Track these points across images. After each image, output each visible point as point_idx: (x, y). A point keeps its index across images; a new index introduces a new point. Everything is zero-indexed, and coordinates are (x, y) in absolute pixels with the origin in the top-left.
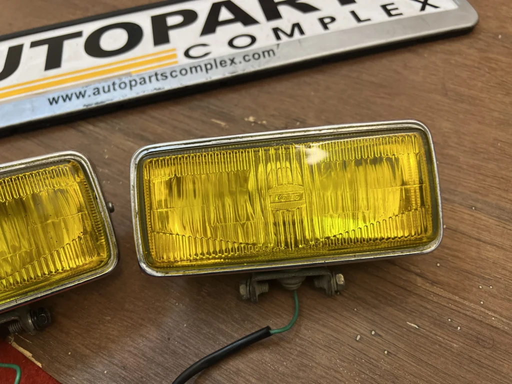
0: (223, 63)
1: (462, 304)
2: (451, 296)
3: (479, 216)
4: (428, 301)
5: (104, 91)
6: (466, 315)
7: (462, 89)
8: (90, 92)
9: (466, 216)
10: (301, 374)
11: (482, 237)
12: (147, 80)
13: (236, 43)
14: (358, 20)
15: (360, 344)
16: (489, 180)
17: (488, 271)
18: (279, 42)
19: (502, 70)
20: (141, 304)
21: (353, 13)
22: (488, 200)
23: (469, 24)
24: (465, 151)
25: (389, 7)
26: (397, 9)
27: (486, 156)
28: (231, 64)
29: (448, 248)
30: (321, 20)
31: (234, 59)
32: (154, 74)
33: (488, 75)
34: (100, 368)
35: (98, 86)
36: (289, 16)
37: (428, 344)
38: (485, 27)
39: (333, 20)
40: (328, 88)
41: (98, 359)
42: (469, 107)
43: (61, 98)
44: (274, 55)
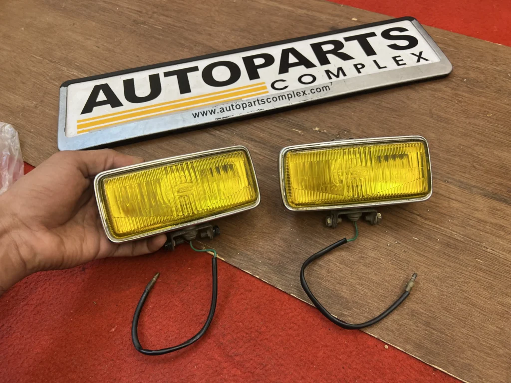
0: (298, 94)
1: (440, 229)
3: (449, 186)
4: (423, 228)
5: (227, 111)
6: (442, 234)
7: (441, 114)
8: (218, 110)
9: (443, 186)
10: (362, 261)
11: (451, 197)
12: (253, 104)
13: (303, 79)
14: (379, 67)
15: (390, 248)
16: (455, 167)
17: (454, 213)
18: (331, 81)
19: (465, 102)
20: (272, 229)
21: (375, 61)
22: (454, 177)
23: (447, 72)
24: (442, 150)
25: (398, 59)
26: (402, 60)
27: (454, 154)
28: (303, 95)
29: (433, 202)
30: (355, 66)
31: (305, 91)
32: (256, 100)
33: (457, 105)
34: (257, 260)
35: (222, 106)
36: (335, 62)
37: (424, 247)
38: (456, 73)
39: (363, 66)
40: (362, 111)
41: (255, 256)
42: (445, 125)
43: (200, 114)
44: (329, 89)
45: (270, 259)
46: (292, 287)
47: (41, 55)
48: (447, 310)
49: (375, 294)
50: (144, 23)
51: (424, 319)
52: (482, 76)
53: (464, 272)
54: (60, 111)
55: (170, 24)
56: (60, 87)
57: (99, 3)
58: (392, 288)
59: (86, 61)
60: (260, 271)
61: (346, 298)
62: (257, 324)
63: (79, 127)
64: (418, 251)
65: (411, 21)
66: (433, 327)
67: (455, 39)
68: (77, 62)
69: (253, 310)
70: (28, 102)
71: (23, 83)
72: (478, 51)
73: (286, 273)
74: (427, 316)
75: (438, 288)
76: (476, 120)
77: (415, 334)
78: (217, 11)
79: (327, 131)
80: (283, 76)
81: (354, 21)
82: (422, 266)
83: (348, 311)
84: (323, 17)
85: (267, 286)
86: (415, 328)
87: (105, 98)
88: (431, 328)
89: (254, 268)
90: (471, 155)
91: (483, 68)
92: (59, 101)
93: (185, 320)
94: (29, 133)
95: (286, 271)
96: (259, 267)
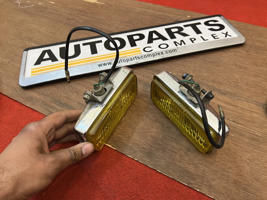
0: (159, 54)
1: (247, 129)
2: (243, 127)
3: (250, 104)
4: (237, 129)
6: (249, 132)
7: (241, 64)
9: (246, 104)
11: (252, 110)
12: (133, 59)
13: (161, 46)
14: (204, 40)
16: (252, 93)
17: (254, 120)
18: (177, 47)
21: (201, 37)
22: (253, 99)
23: (242, 42)
24: (244, 84)
25: (214, 35)
26: (217, 36)
27: (251, 86)
28: (162, 54)
30: (191, 39)
31: (162, 52)
32: (135, 57)
33: (250, 60)
34: (136, 149)
36: (179, 37)
37: (238, 140)
38: (248, 43)
39: (195, 39)
40: (195, 63)
41: (134, 146)
42: (244, 70)
43: (102, 64)
44: (176, 51)
45: (144, 149)
46: (157, 166)
47: (15, 36)
48: (256, 180)
49: (210, 170)
50: (73, 19)
51: (243, 186)
52: (262, 44)
53: (265, 156)
54: (22, 64)
55: (87, 20)
56: (24, 51)
57: (49, 10)
58: (221, 166)
59: (39, 38)
60: (138, 156)
61: (192, 173)
62: (136, 190)
63: (32, 72)
64: (235, 143)
65: (220, 17)
66: (249, 191)
67: (245, 26)
68: (34, 39)
69: (133, 181)
70: (4, 59)
71: (3, 50)
72: (258, 32)
73: (154, 157)
74: (244, 184)
75: (250, 166)
76: (261, 68)
77: (238, 196)
78: (113, 13)
79: (176, 74)
80: (150, 45)
81: (188, 17)
82: (238, 152)
83: (194, 181)
84: (171, 16)
85: (143, 165)
86: (237, 191)
87: (49, 57)
88: (247, 191)
89: (134, 154)
90: (261, 86)
91: (262, 40)
92: (22, 59)
93: (90, 187)
94: (4, 76)
95: (154, 156)
96: (137, 154)
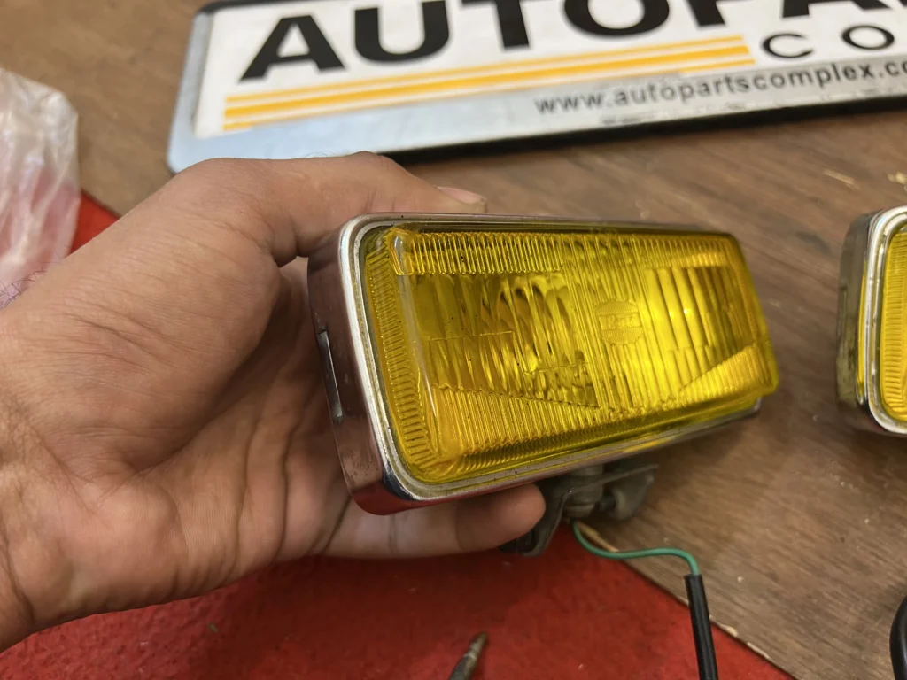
0: (848, 72)
8: (609, 96)
12: (712, 88)
13: (857, 39)
28: (865, 76)
31: (868, 67)
32: (722, 79)
34: (730, 572)
35: (621, 87)
41: (723, 557)
45: (773, 577)
56: (196, 15)
60: (741, 612)
63: (229, 113)
80: (795, 24)
87: (305, 49)
95: (831, 625)
96: (737, 599)
